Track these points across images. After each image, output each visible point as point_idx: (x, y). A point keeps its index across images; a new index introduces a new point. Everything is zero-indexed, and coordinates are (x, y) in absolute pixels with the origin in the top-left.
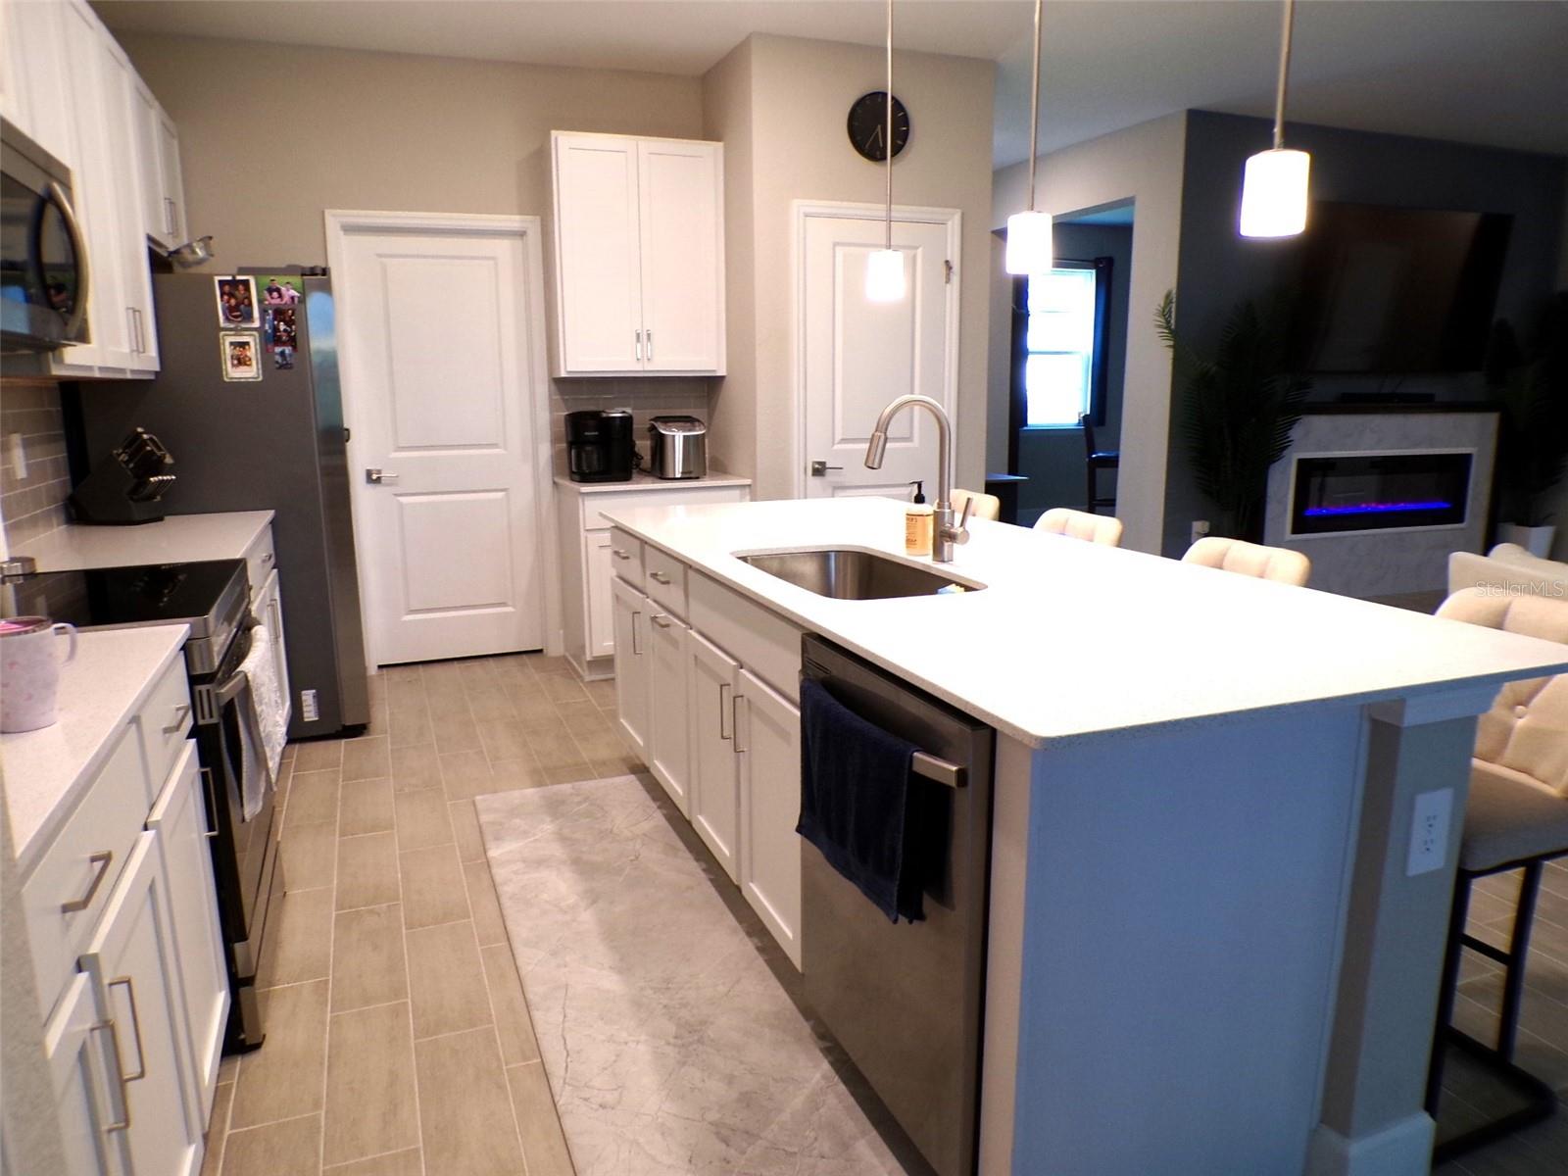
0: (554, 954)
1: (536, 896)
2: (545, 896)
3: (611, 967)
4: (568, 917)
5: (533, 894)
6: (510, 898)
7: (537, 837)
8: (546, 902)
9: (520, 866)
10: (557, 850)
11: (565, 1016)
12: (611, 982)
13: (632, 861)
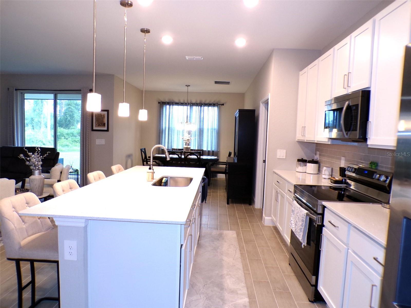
0: (234, 266)
1: (236, 280)
2: (234, 280)
3: (224, 261)
4: (229, 273)
5: (237, 281)
6: (243, 281)
7: (231, 303)
8: (233, 278)
9: (239, 292)
10: (227, 295)
11: (235, 255)
12: (225, 258)
13: (206, 285)
